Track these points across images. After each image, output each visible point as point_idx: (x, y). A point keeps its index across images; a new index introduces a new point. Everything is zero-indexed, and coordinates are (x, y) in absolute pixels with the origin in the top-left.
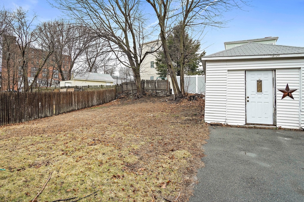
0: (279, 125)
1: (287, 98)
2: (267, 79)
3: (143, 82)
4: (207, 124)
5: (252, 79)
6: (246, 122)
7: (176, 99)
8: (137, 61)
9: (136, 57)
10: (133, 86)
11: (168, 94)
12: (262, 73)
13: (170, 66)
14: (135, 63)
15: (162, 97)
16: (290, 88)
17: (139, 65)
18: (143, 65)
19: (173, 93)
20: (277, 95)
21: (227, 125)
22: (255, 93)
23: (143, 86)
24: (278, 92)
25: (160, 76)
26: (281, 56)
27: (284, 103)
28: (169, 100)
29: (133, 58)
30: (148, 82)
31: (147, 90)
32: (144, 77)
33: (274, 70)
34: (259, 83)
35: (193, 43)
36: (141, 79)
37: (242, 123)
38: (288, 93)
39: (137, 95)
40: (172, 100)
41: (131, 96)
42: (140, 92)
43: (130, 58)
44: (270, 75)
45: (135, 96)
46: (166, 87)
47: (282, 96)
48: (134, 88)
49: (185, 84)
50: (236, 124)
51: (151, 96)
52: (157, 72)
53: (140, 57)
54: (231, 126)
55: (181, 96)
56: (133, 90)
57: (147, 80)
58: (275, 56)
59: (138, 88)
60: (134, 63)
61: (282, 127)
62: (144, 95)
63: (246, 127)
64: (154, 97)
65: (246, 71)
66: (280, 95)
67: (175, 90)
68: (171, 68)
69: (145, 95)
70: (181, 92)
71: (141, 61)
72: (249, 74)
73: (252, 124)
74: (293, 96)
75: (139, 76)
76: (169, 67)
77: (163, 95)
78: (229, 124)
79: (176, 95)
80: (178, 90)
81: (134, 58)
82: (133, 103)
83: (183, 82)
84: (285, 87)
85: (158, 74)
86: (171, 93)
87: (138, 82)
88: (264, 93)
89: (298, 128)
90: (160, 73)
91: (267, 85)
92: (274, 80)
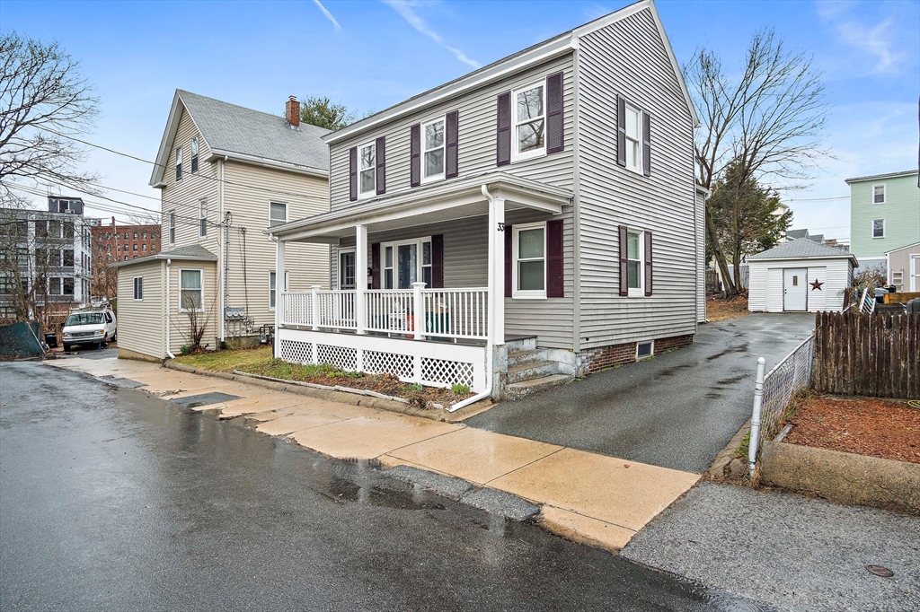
0: (809, 310)
1: (817, 289)
2: (801, 275)
4: (750, 312)
5: (789, 275)
6: (784, 309)
7: (727, 296)
12: (798, 270)
16: (819, 281)
19: (723, 289)
20: (808, 288)
21: (768, 312)
22: (791, 286)
24: (809, 285)
27: (814, 294)
33: (807, 268)
34: (795, 278)
35: (765, 194)
37: (781, 310)
38: (817, 285)
40: (722, 298)
44: (804, 272)
49: (742, 276)
50: (775, 311)
55: (736, 293)
61: (811, 311)
63: (783, 313)
65: (784, 269)
66: (811, 287)
67: (725, 285)
70: (735, 288)
72: (786, 271)
73: (788, 311)
74: (821, 288)
78: (770, 311)
79: (727, 291)
80: (730, 284)
83: (739, 273)
84: (815, 281)
86: (720, 289)
88: (799, 286)
91: (801, 280)
92: (807, 276)
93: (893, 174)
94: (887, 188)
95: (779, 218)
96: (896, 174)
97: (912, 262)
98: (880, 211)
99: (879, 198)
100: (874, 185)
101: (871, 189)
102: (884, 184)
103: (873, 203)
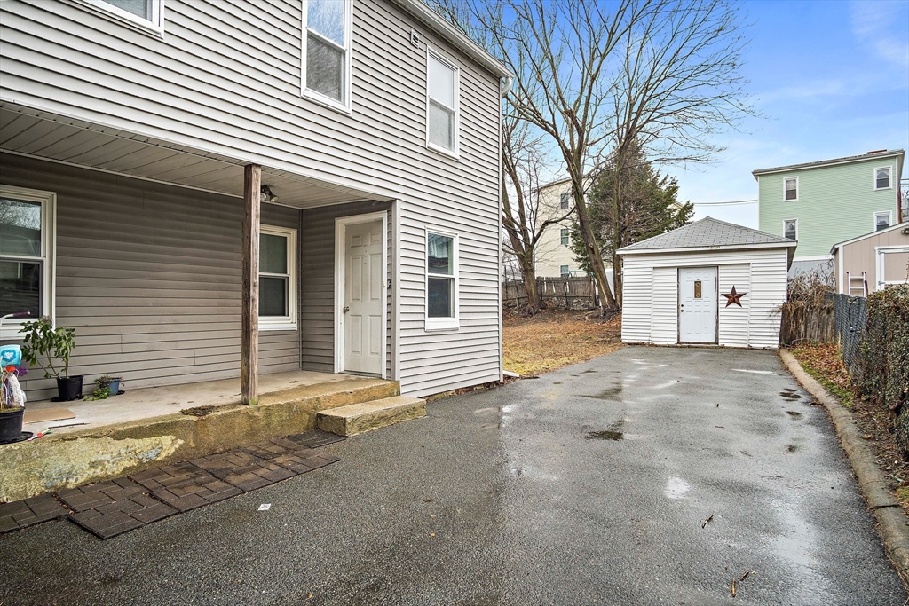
0: (721, 343)
1: (734, 305)
2: (707, 278)
3: (540, 282)
4: (624, 343)
5: (688, 279)
6: (679, 339)
7: (604, 315)
8: (526, 239)
9: (524, 232)
10: (520, 291)
11: (591, 305)
12: (702, 271)
13: (592, 249)
14: (523, 244)
15: (578, 311)
16: (737, 291)
17: (531, 247)
18: (540, 247)
19: (600, 304)
20: (720, 302)
21: (652, 345)
22: (691, 299)
23: (539, 291)
24: (721, 298)
25: (581, 264)
26: (721, 248)
27: (729, 313)
28: (592, 317)
29: (519, 234)
30: (550, 281)
31: (549, 298)
32: (542, 270)
33: (717, 267)
34: (698, 285)
35: (663, 182)
36: (536, 276)
37: (674, 342)
38: (734, 298)
39: (527, 308)
40: (598, 317)
41: (516, 310)
42: (533, 302)
43: (513, 233)
44: (711, 274)
45: (525, 310)
46: (588, 291)
47: (726, 302)
48: (522, 293)
50: (665, 343)
51: (557, 310)
52: (575, 256)
53: (533, 232)
54: (656, 346)
55: (615, 309)
56: (519, 298)
57: (547, 278)
58: (714, 248)
59: (529, 293)
60: (520, 244)
61: (726, 345)
62: (542, 308)
63: (677, 347)
64: (563, 312)
65: (679, 268)
66: (724, 301)
67: (602, 298)
68: (594, 253)
69: (544, 308)
70: (615, 301)
71: (535, 240)
72: (683, 274)
73: (686, 343)
74: (741, 302)
75: (532, 271)
76: (590, 251)
77: (582, 308)
78: (656, 343)
79: (605, 307)
80: (608, 297)
81: (521, 233)
82: (521, 324)
83: (619, 281)
84: (731, 291)
85: (576, 260)
86: (596, 304)
87: (529, 282)
88: (704, 299)
89: (746, 346)
90: (582, 259)
91: (708, 289)
92: (717, 280)
93: (807, 165)
94: (799, 181)
95: (676, 213)
96: (810, 164)
97: (880, 260)
98: (792, 209)
99: (791, 194)
100: (785, 178)
101: (782, 183)
102: (797, 177)
103: (784, 200)
